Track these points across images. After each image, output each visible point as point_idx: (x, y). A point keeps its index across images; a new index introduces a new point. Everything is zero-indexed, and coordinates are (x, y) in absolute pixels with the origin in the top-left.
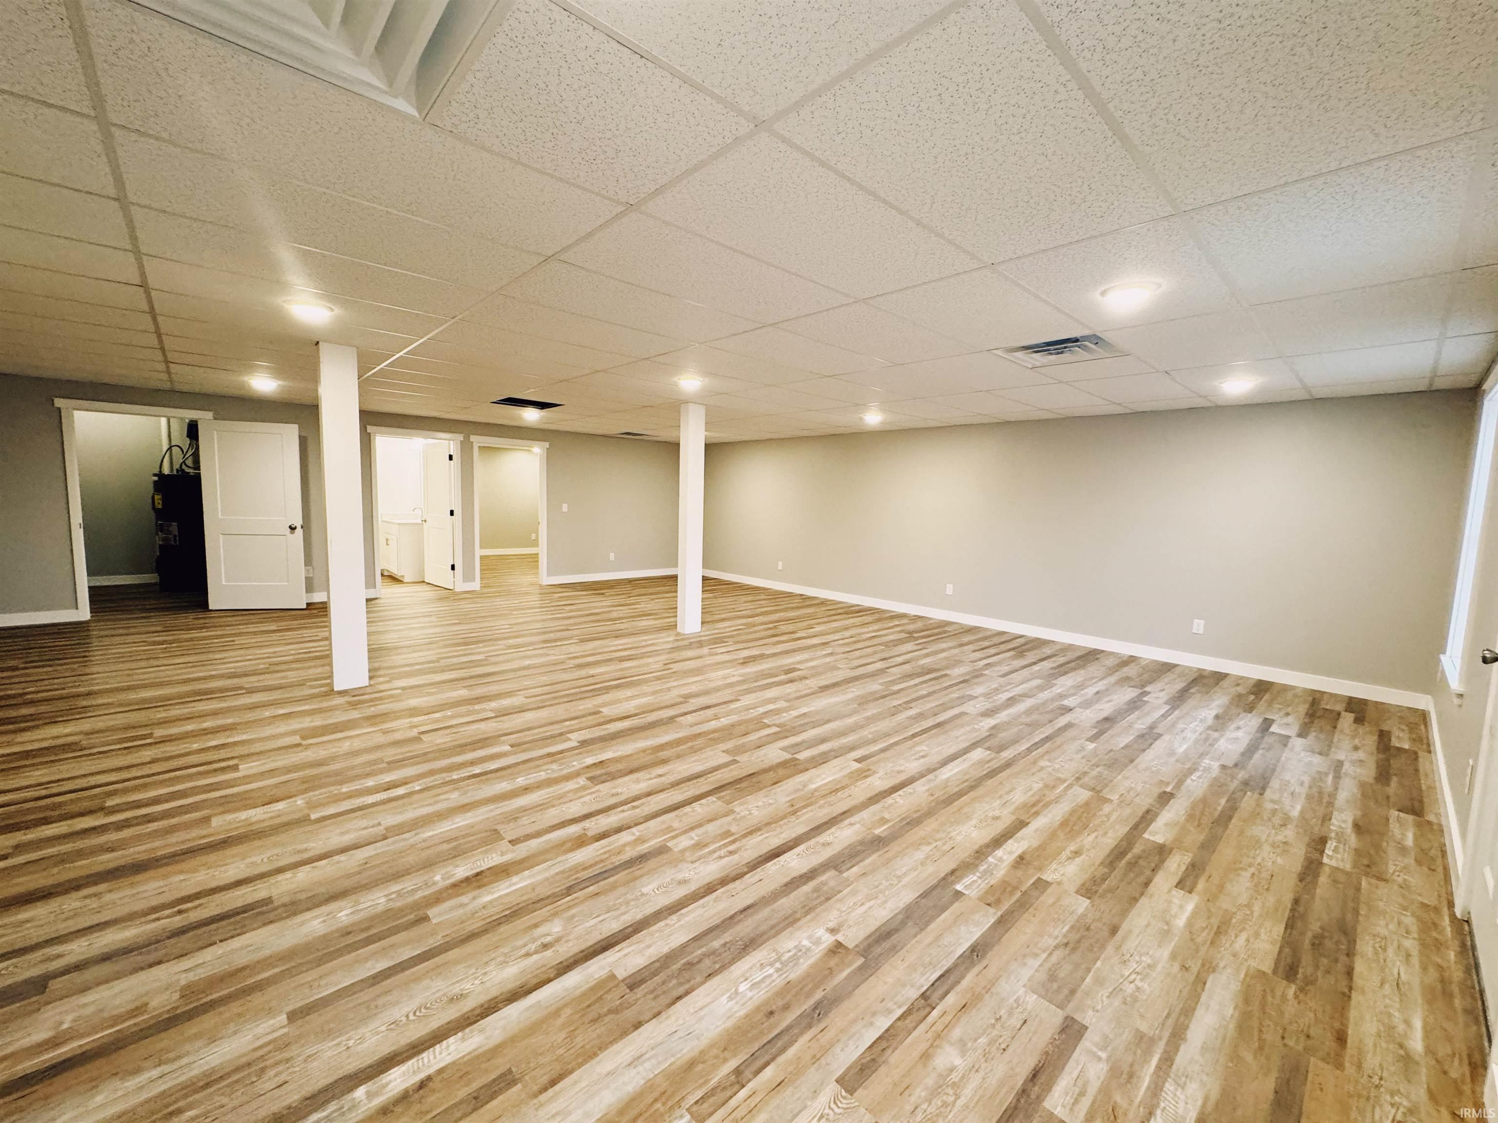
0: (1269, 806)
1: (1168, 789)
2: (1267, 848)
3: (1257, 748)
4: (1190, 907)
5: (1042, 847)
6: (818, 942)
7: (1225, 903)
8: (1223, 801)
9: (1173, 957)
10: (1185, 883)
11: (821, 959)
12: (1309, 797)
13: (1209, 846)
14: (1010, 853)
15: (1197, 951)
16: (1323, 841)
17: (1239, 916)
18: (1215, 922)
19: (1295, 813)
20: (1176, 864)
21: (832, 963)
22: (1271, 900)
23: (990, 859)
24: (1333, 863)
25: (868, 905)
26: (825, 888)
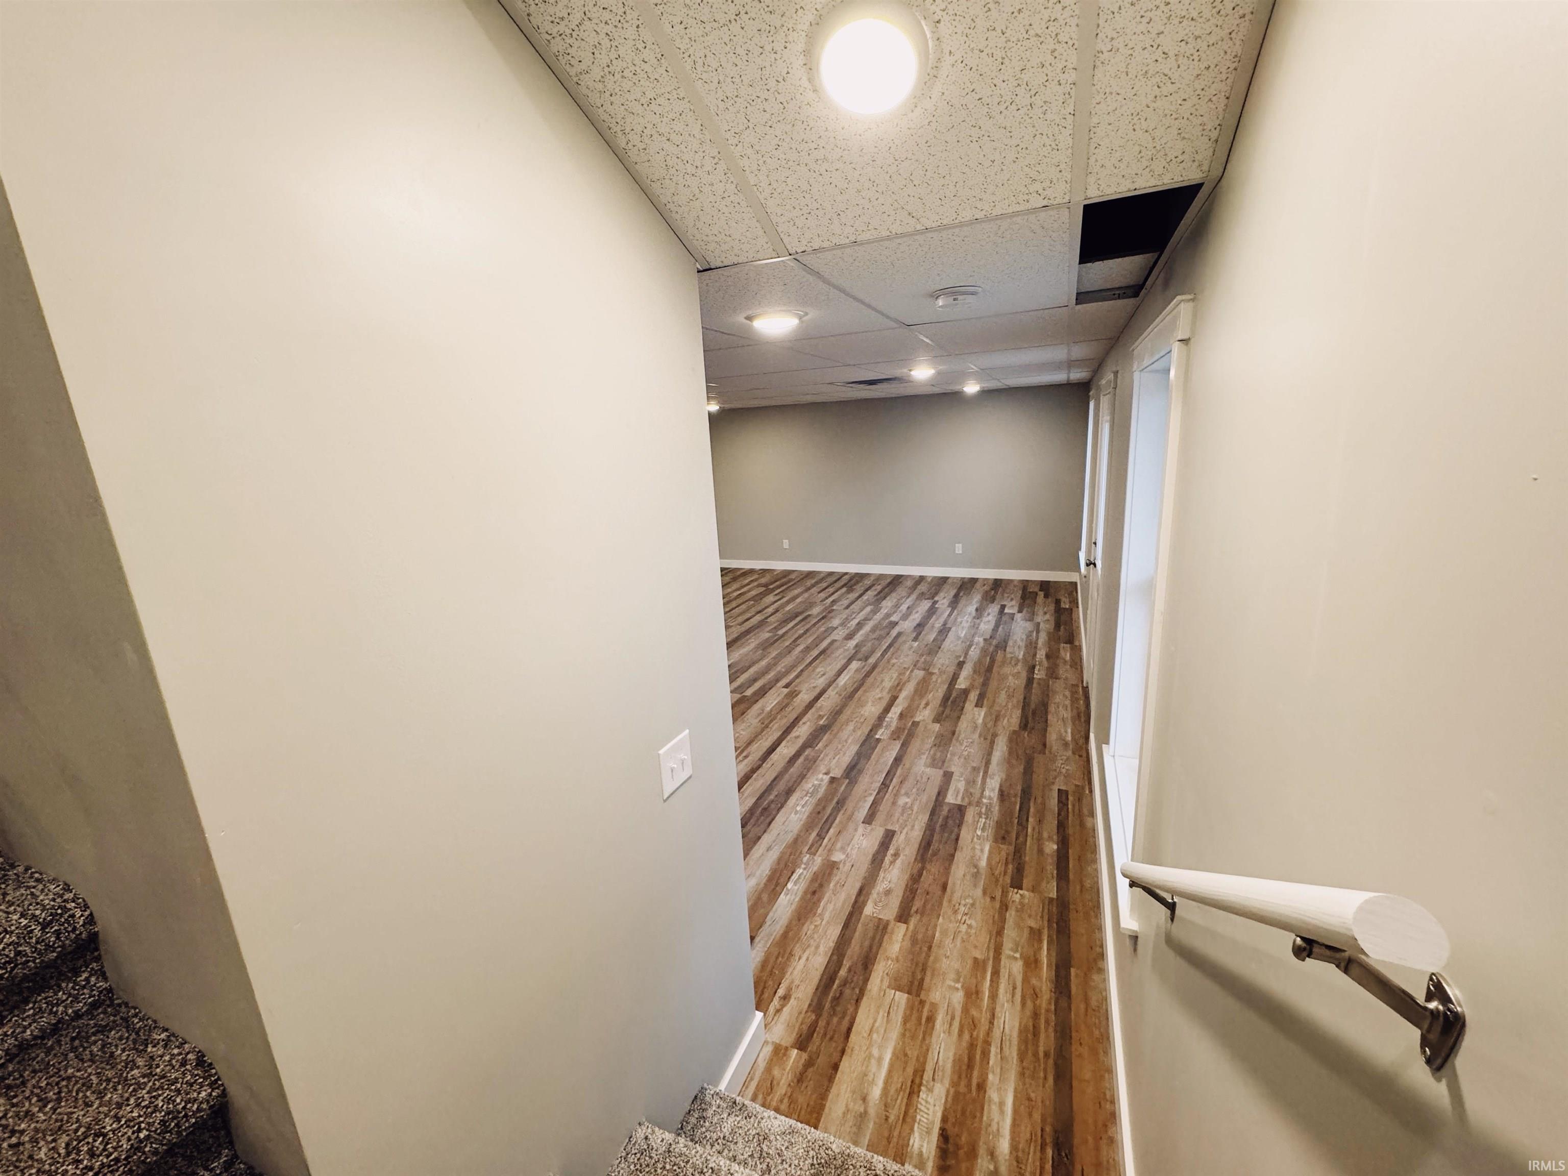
0: (1009, 656)
1: (961, 659)
2: (1010, 678)
3: (1000, 625)
4: (983, 714)
5: (909, 706)
6: (822, 780)
7: (996, 708)
8: (988, 658)
9: (980, 736)
10: (979, 704)
11: (828, 786)
12: (1026, 646)
13: (985, 684)
14: (895, 713)
15: (989, 730)
16: (1034, 667)
17: (1003, 712)
18: (994, 717)
19: (1021, 657)
20: (973, 696)
21: (834, 785)
22: (1015, 700)
23: (887, 719)
24: (1038, 677)
25: (837, 758)
26: (810, 757)
